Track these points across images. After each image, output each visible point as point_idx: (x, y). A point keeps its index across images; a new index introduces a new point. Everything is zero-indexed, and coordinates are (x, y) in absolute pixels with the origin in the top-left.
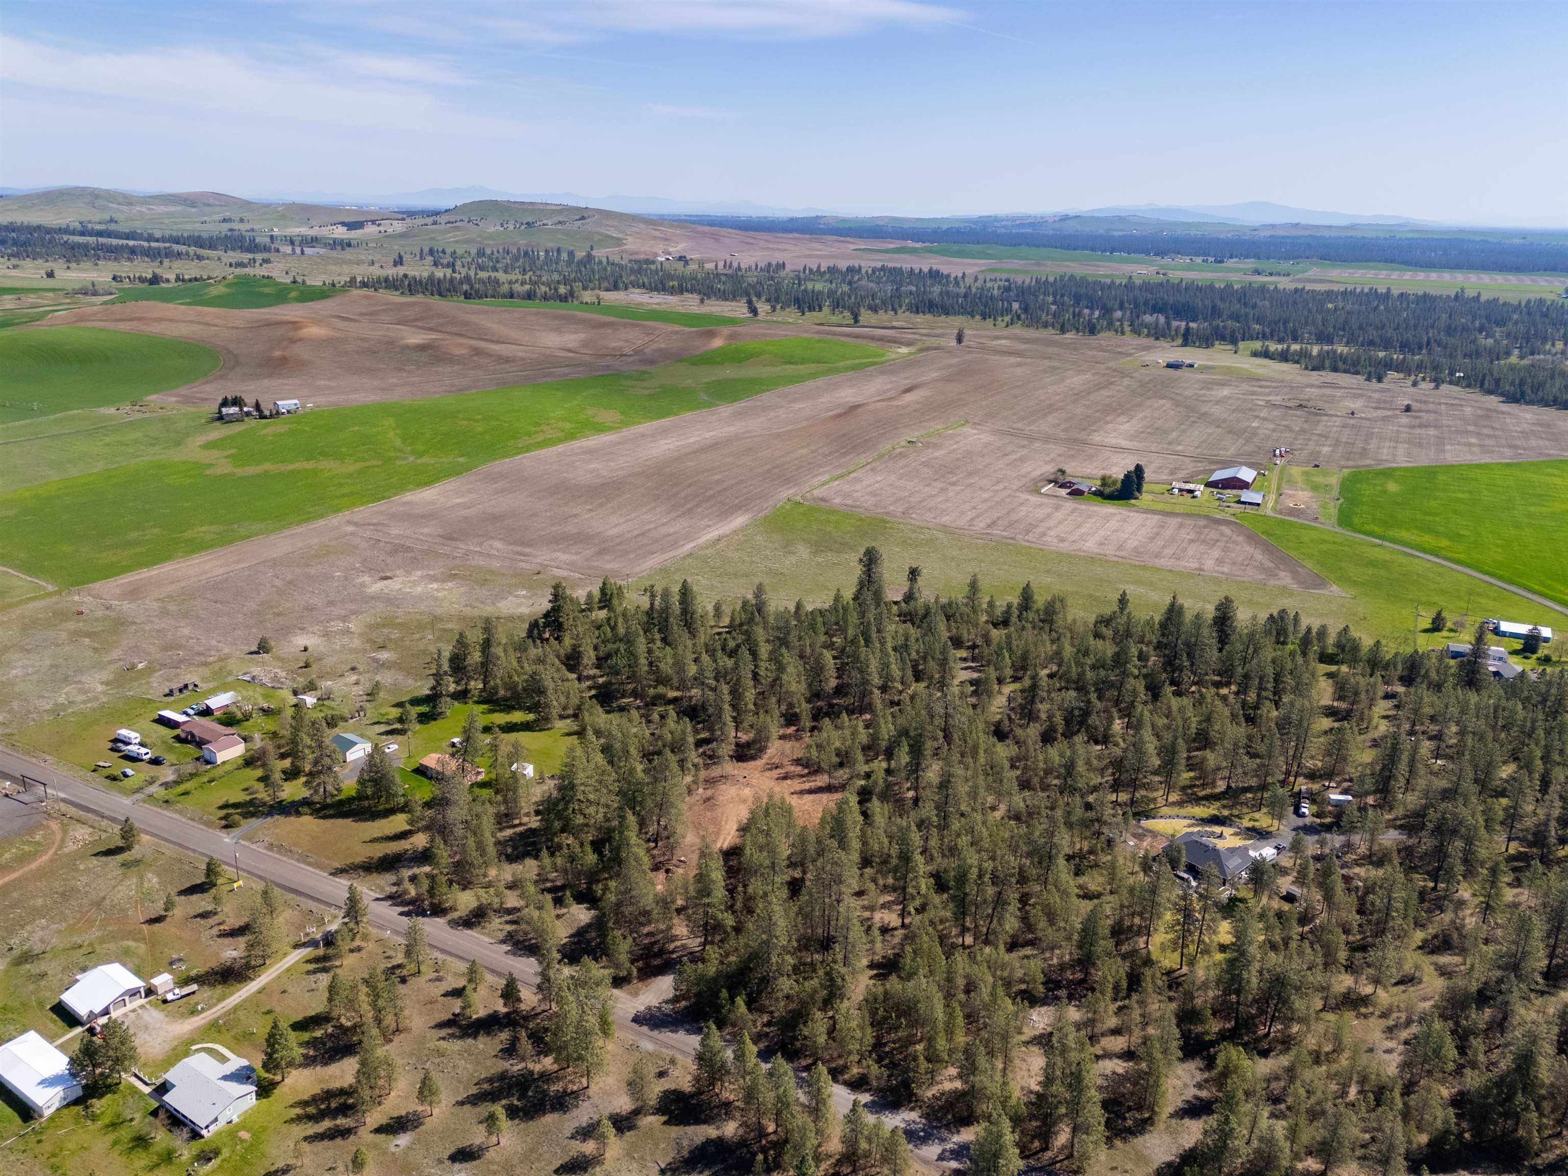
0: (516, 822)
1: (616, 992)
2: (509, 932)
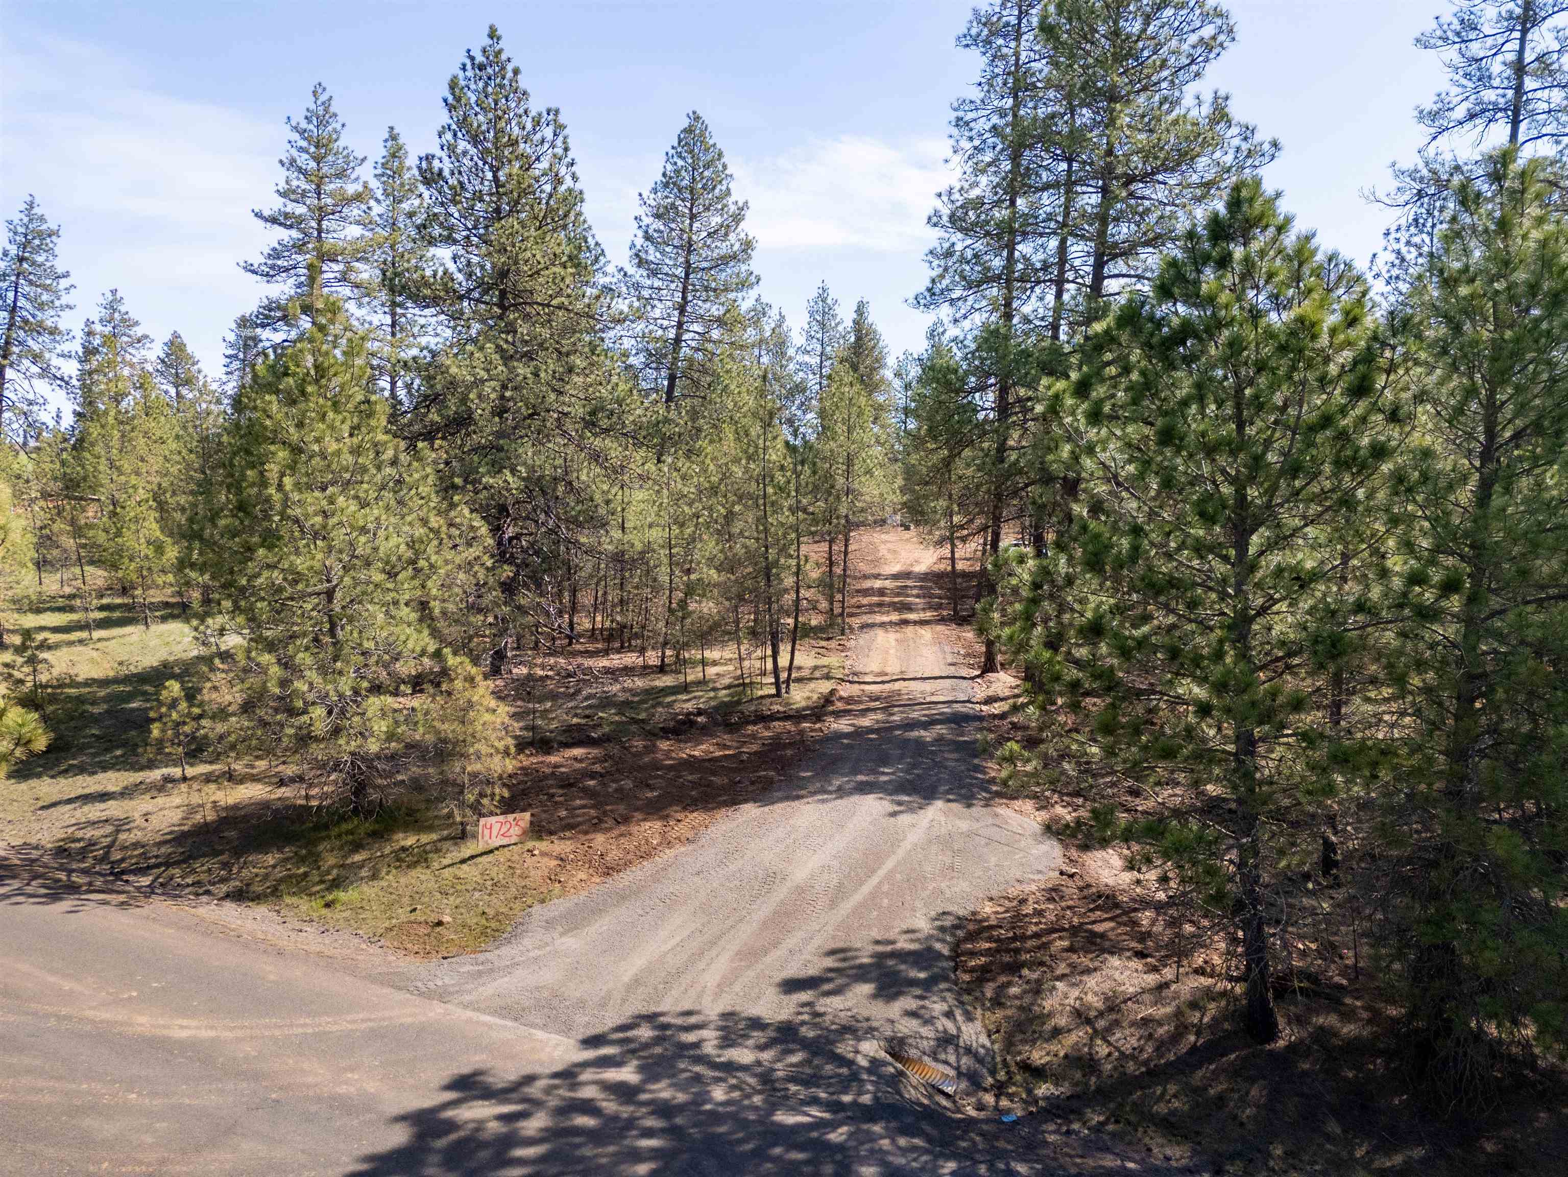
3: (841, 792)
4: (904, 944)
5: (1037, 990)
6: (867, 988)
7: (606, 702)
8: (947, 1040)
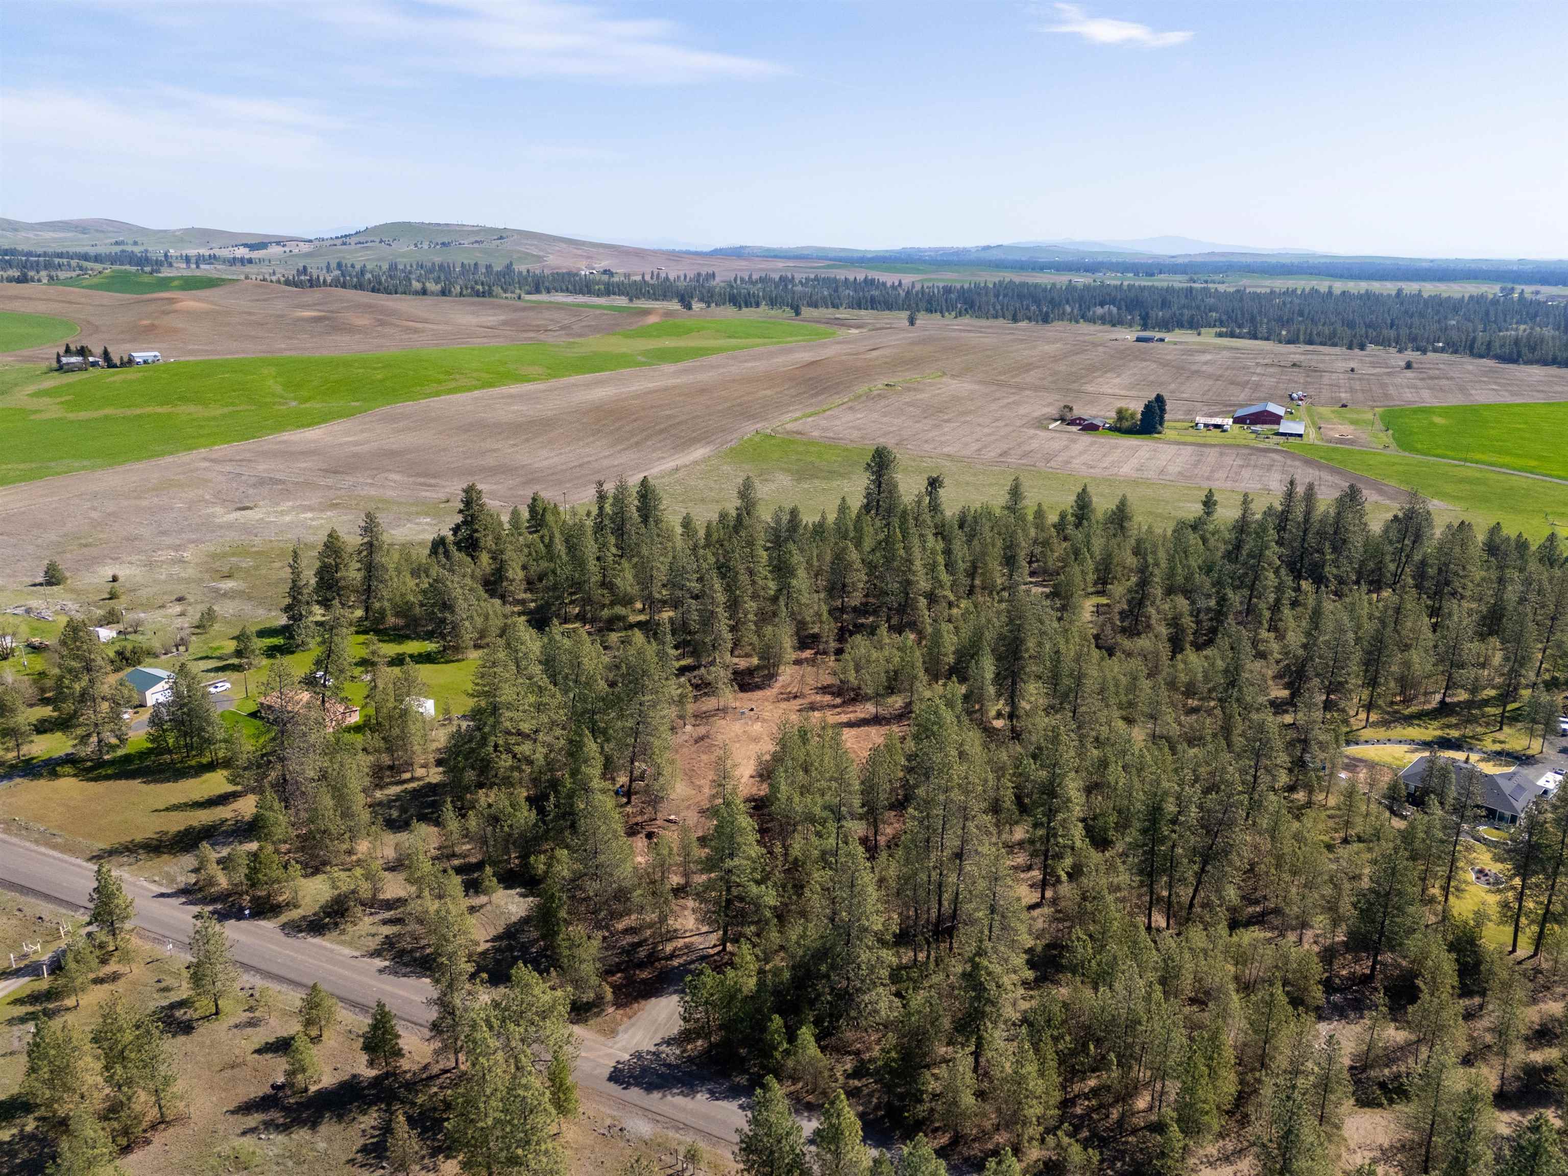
0: (407, 776)
1: (577, 1030)
2: (387, 937)
4: (672, 1036)
5: (688, 1044)
6: (665, 1045)
7: (623, 950)
8: (674, 1053)
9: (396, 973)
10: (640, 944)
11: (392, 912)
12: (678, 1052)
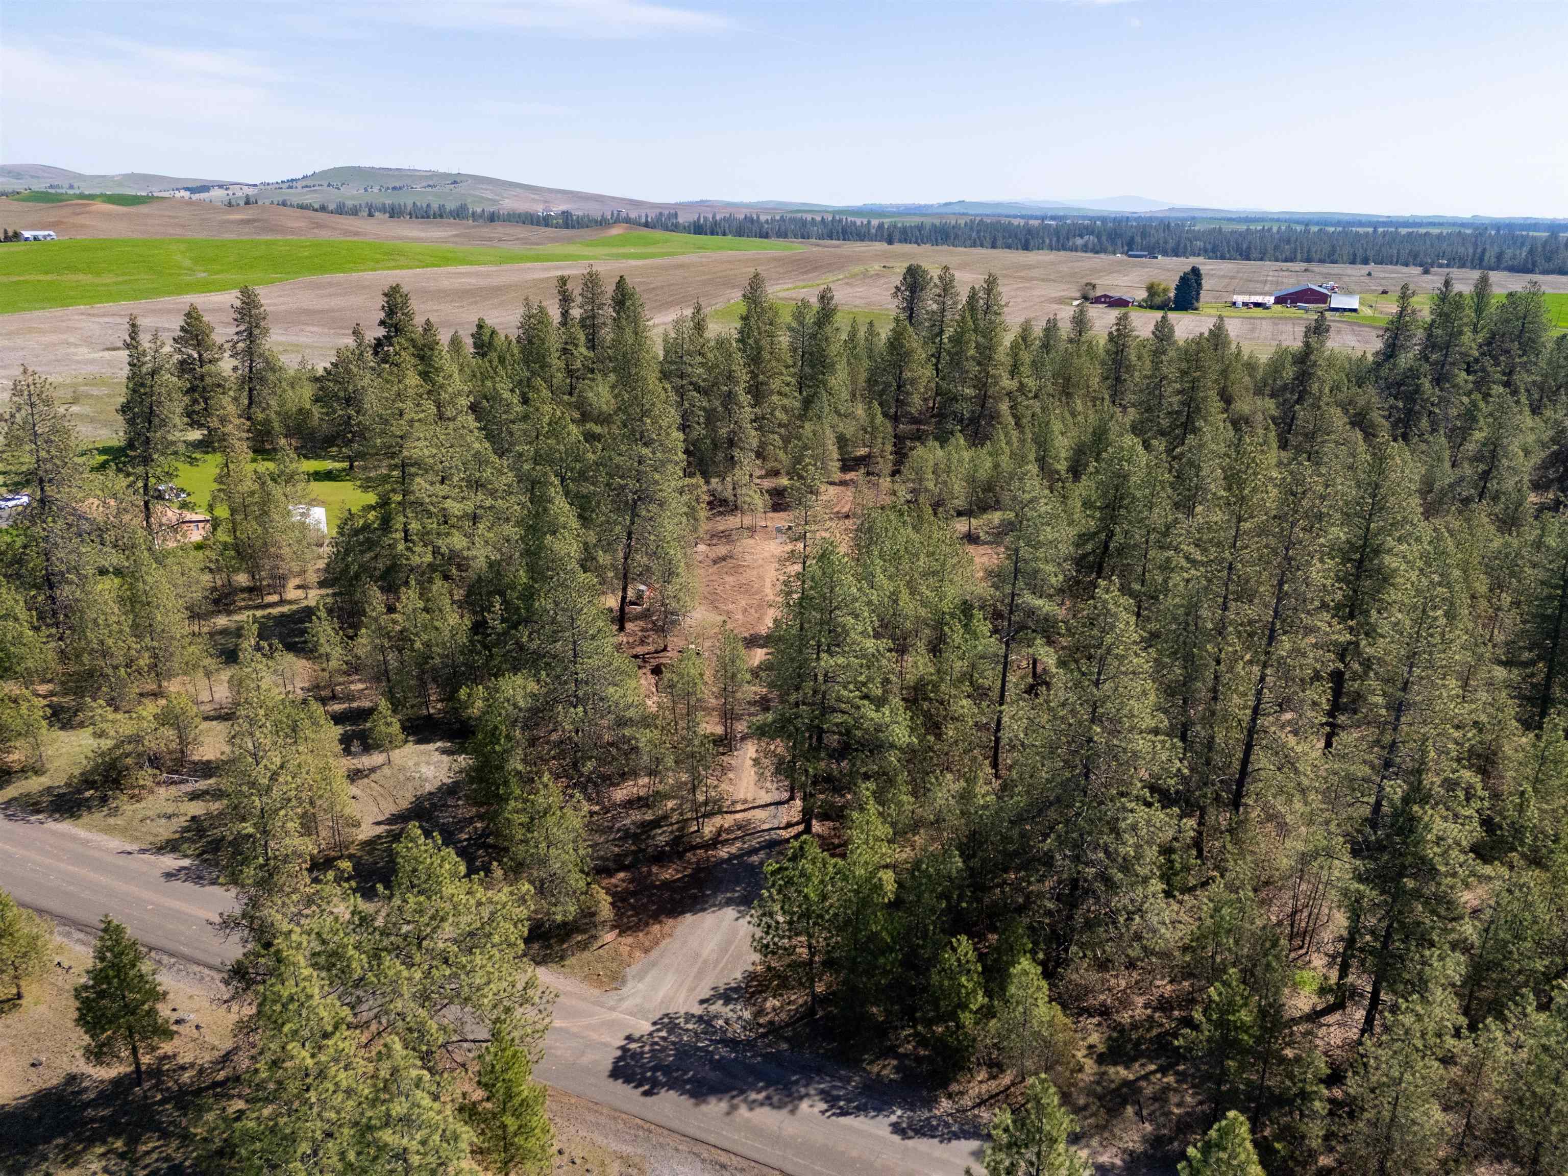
2: (194, 818)
3: (721, 906)
4: (733, 985)
5: (765, 999)
6: (721, 1002)
7: (627, 835)
8: (740, 1018)
9: (198, 879)
10: (656, 823)
11: (212, 781)
12: (747, 1015)
